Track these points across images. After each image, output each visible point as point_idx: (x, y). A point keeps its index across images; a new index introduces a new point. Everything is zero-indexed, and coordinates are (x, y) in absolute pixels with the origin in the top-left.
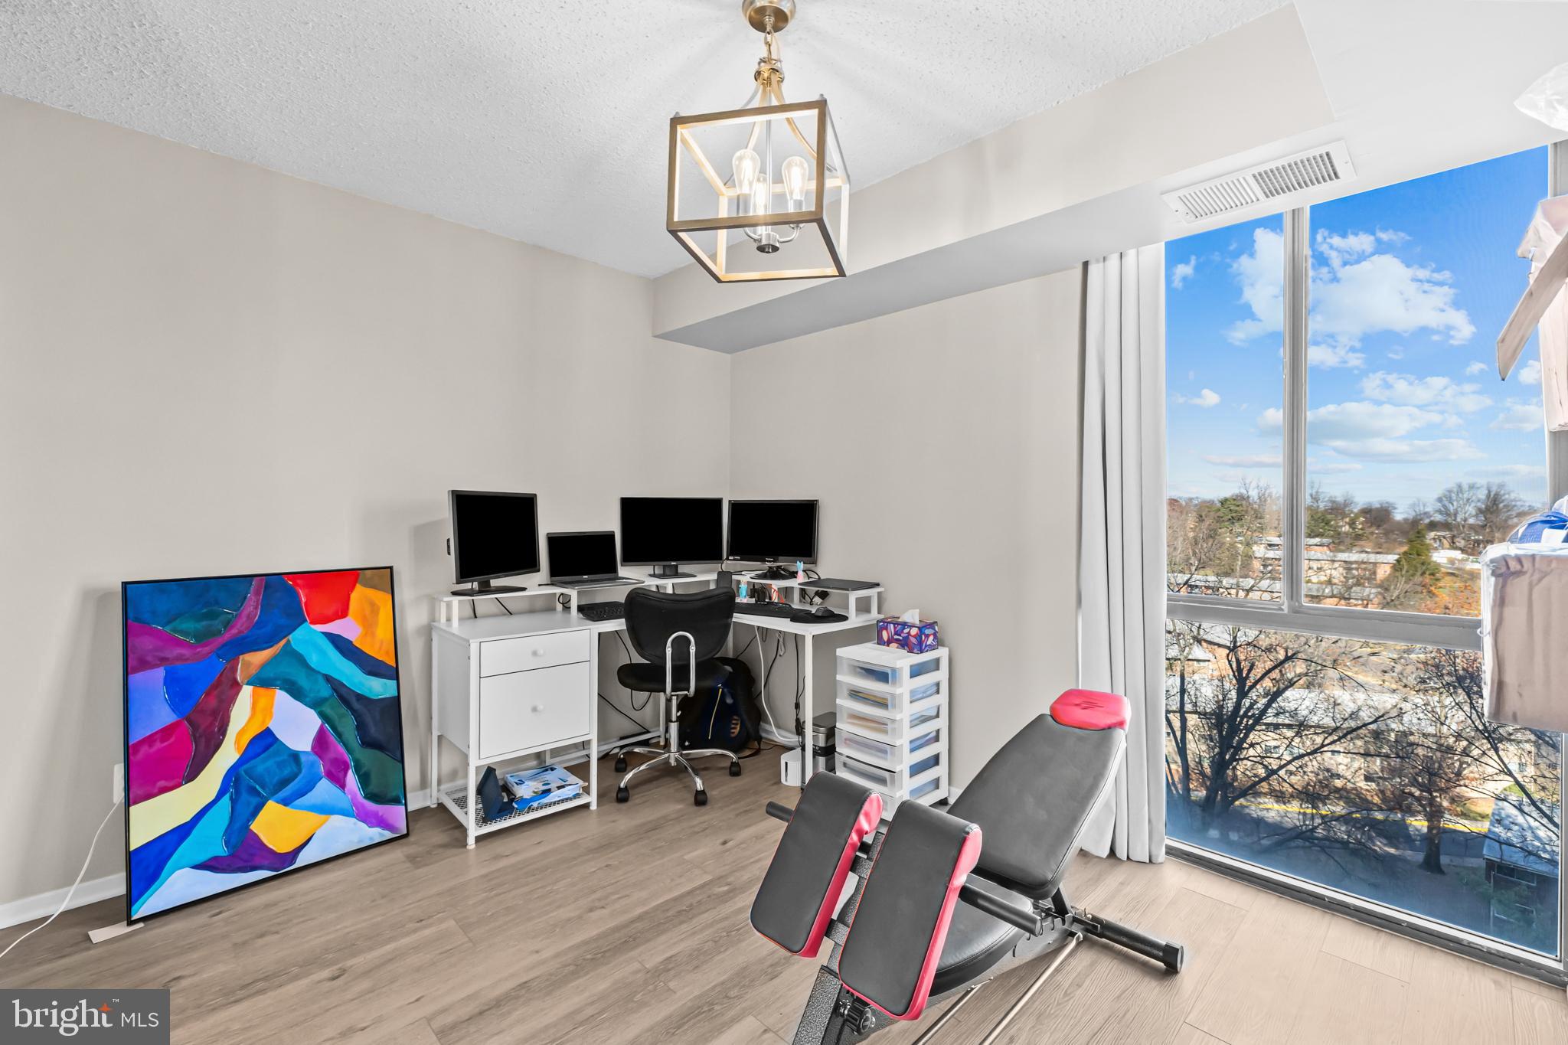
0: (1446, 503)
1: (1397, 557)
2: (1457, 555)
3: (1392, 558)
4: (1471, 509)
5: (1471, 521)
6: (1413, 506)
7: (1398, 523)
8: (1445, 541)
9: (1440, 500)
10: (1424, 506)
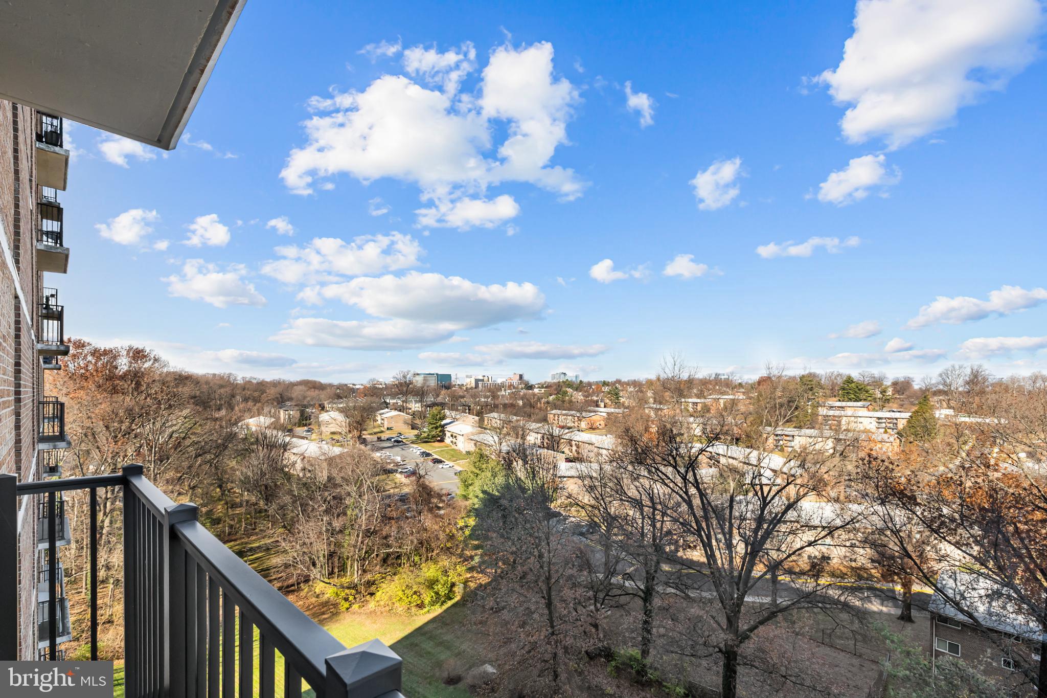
0: (945, 377)
1: (910, 414)
2: (950, 412)
3: (907, 415)
4: (961, 381)
5: (961, 389)
6: (923, 380)
7: (915, 392)
8: (944, 403)
9: (941, 375)
10: (931, 379)
